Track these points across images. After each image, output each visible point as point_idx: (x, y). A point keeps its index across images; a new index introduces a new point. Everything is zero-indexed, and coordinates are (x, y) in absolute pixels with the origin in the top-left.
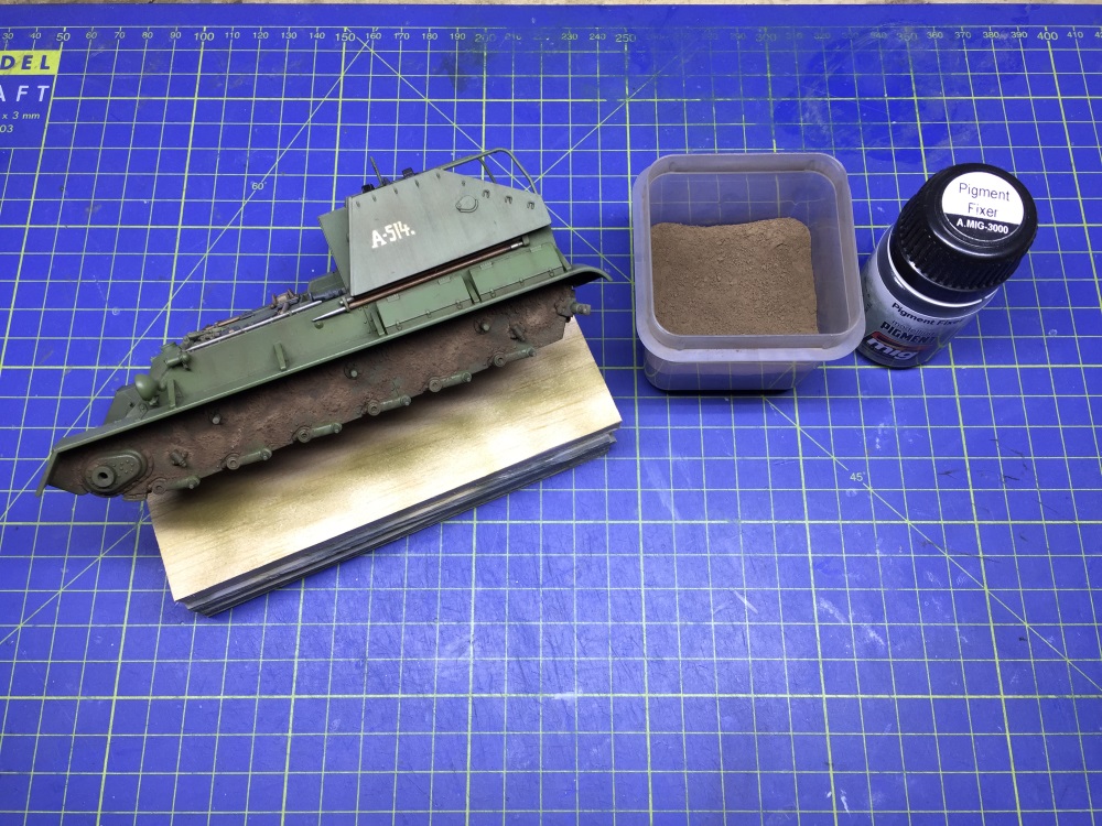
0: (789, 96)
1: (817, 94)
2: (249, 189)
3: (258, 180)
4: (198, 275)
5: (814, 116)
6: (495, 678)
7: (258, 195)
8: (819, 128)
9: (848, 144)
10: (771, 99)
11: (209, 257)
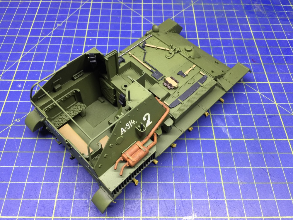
0: (249, 4)
1: (258, 3)
2: (56, 26)
3: (60, 23)
4: (33, 50)
5: (258, 9)
6: (153, 209)
7: (59, 27)
8: (261, 12)
9: (272, 16)
10: (242, 4)
11: (38, 45)
